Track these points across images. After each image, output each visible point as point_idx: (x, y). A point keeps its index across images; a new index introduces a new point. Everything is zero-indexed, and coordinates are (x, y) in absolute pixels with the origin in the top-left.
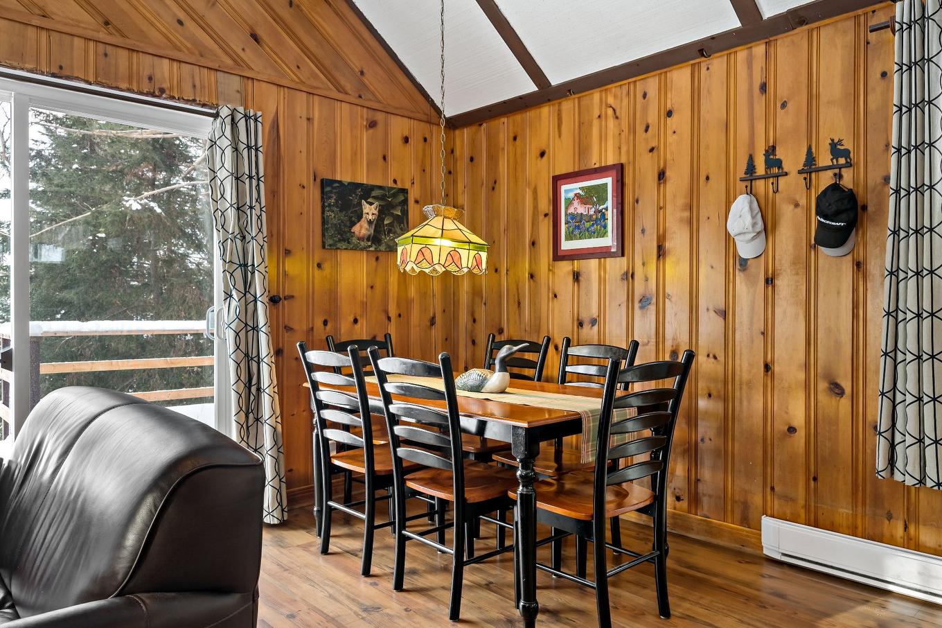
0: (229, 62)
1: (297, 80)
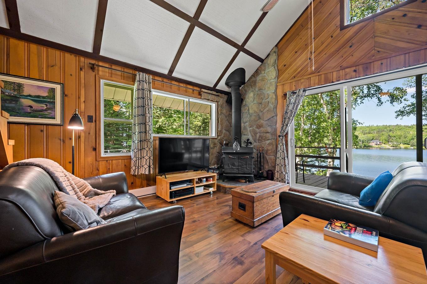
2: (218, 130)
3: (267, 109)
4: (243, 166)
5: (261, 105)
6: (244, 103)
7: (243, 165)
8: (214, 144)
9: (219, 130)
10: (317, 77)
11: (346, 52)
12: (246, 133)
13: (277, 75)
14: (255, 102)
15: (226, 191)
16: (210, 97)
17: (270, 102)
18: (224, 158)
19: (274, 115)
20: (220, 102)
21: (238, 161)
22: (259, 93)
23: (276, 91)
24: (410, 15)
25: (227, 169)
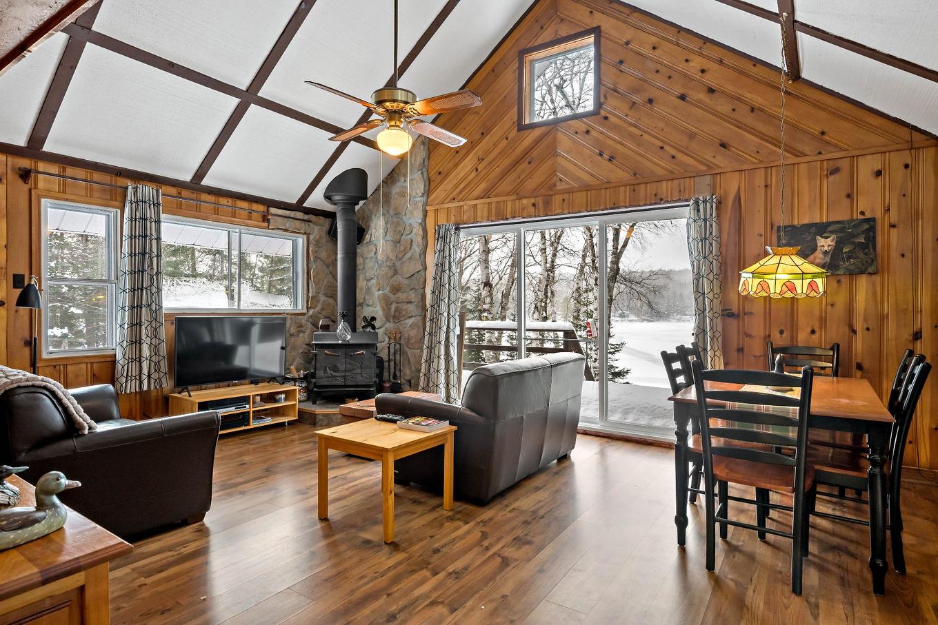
0: (703, 168)
1: (756, 161)
2: (308, 295)
3: (409, 255)
4: (354, 371)
5: (398, 245)
6: (368, 237)
7: (353, 369)
8: (298, 327)
9: (310, 295)
10: (487, 205)
11: (523, 171)
12: (371, 301)
13: (427, 188)
14: (388, 238)
15: (317, 420)
16: (289, 224)
17: (414, 240)
18: (315, 355)
19: (420, 267)
20: (314, 235)
21: (343, 360)
22: (395, 219)
23: (425, 220)
24: (593, 133)
25: (322, 378)
